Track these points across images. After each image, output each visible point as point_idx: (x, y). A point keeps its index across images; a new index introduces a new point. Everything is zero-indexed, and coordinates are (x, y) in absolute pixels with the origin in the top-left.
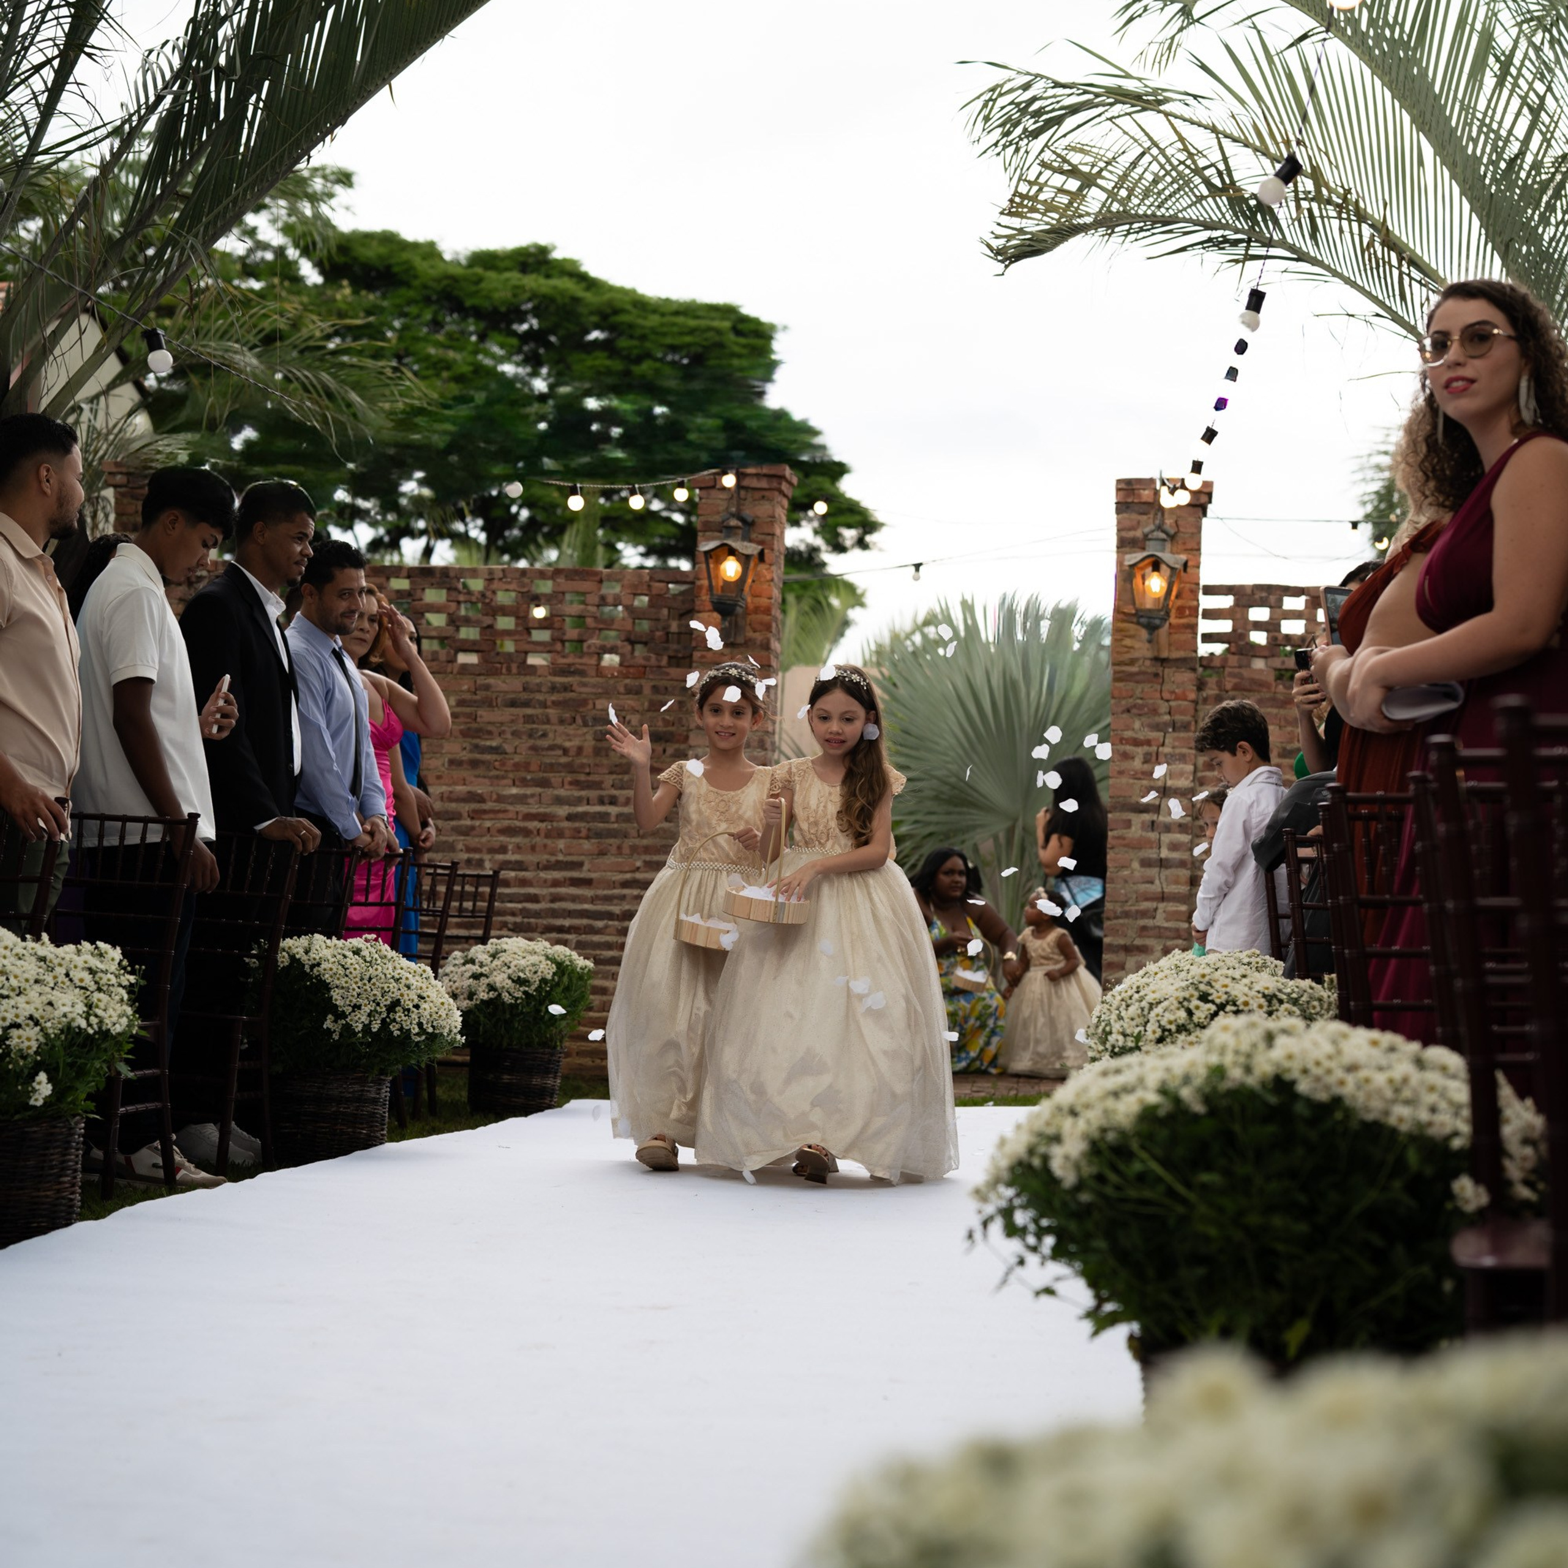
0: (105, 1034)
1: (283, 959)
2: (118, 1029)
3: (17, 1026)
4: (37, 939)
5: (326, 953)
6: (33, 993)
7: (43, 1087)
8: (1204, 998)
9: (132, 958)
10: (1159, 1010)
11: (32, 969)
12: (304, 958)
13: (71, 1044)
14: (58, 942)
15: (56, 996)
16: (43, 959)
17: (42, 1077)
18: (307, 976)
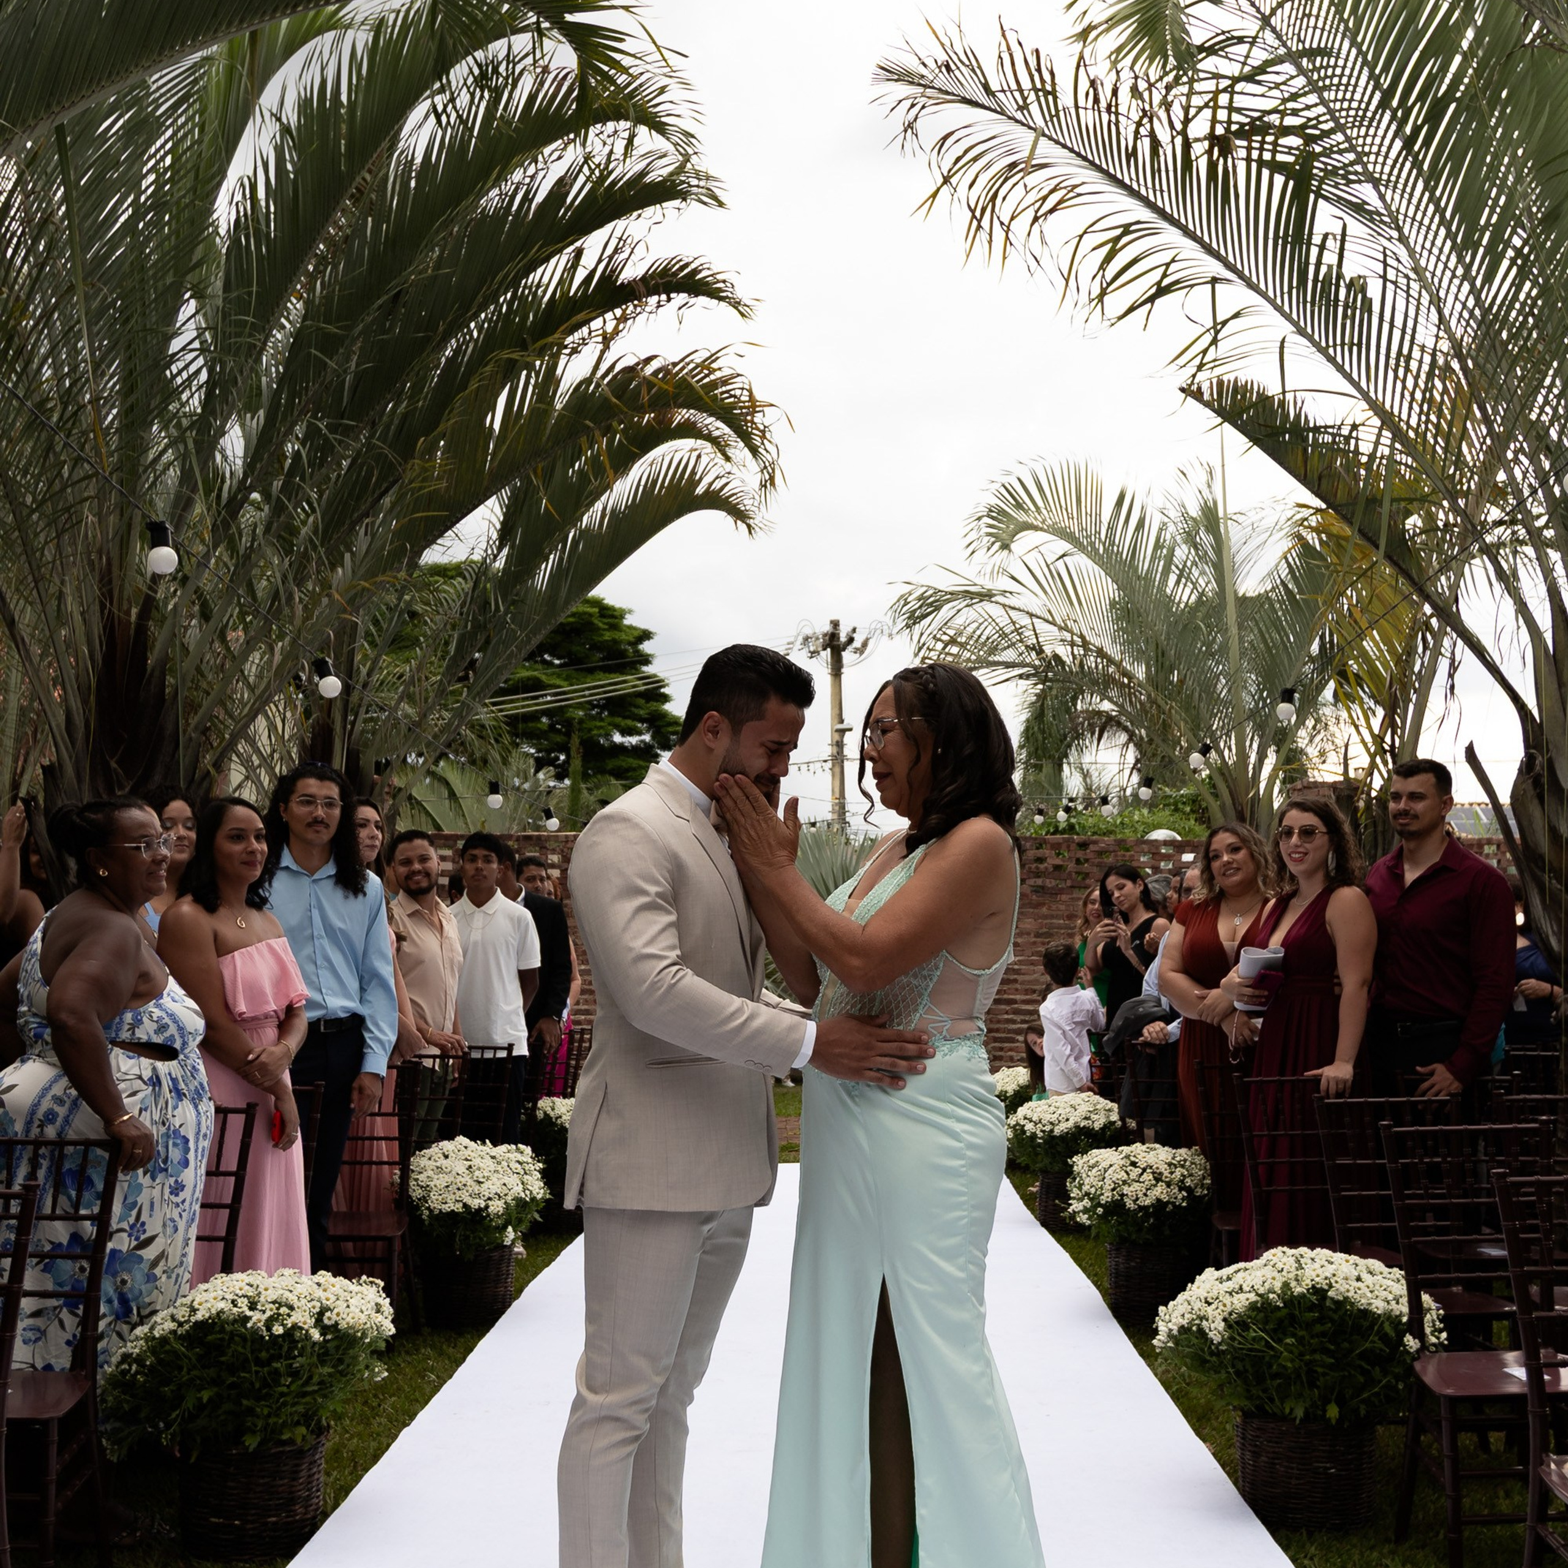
0: (533, 1199)
1: (540, 1115)
2: (539, 1197)
3: (490, 1199)
4: (484, 1143)
5: (563, 1110)
6: (495, 1176)
7: (510, 1233)
8: (1134, 1164)
9: (537, 1153)
10: (1110, 1171)
11: (490, 1164)
12: (552, 1114)
13: (517, 1205)
14: (495, 1144)
15: (506, 1180)
16: (493, 1157)
17: (510, 1229)
18: (555, 1124)
